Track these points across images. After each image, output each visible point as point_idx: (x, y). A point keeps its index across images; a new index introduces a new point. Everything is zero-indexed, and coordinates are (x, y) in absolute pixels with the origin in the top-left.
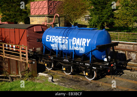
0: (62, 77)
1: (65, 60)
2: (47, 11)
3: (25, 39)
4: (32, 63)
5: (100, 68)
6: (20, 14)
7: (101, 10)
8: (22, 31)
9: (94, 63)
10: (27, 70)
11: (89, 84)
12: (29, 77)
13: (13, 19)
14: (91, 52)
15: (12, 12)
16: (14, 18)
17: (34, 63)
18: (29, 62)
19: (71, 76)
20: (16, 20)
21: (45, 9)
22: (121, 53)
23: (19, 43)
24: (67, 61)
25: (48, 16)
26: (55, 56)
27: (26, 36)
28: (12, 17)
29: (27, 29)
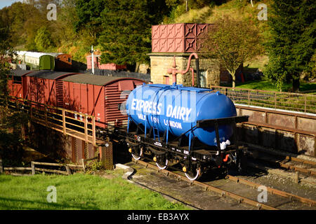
0: (152, 174)
1: (156, 144)
2: (182, 44)
3: (101, 104)
4: (103, 145)
5: (203, 159)
6: (137, 49)
7: (290, 44)
8: (97, 89)
9: (197, 151)
10: (96, 158)
11: (188, 186)
12: (98, 169)
13: (123, 59)
14: (190, 132)
15: (121, 44)
16: (124, 55)
17: (107, 145)
18: (97, 144)
19: (167, 172)
20: (127, 60)
21: (178, 41)
22: (290, 137)
23: (93, 111)
24: (160, 145)
25: (183, 56)
26: (142, 135)
27: (103, 97)
28: (120, 54)
29: (105, 86)
